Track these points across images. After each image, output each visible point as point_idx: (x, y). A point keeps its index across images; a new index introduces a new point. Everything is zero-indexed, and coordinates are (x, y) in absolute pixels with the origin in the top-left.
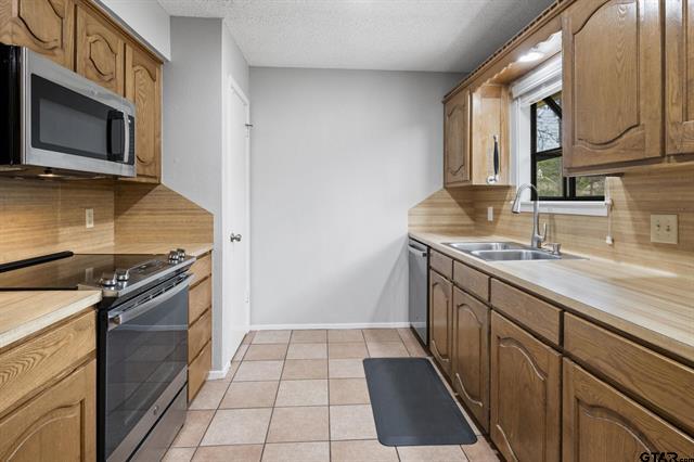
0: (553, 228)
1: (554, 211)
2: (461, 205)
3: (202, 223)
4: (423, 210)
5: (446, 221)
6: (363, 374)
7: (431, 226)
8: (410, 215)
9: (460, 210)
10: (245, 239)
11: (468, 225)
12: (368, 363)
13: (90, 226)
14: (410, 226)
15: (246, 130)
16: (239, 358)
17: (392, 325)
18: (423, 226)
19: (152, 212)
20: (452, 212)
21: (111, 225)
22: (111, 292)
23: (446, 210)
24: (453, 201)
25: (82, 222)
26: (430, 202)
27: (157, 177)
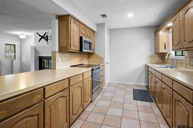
0: (177, 62)
1: (177, 58)
2: (159, 57)
3: (102, 60)
4: (149, 58)
5: (155, 61)
6: (133, 91)
7: (151, 62)
8: (146, 59)
9: (159, 58)
10: (109, 63)
11: (161, 62)
12: (134, 90)
13: (85, 60)
14: (146, 62)
15: (109, 42)
16: (108, 86)
17: (141, 84)
18: (149, 62)
19: (94, 58)
20: (157, 59)
21: (87, 60)
22: (93, 68)
23: (155, 58)
24: (157, 56)
25: (84, 59)
26: (151, 57)
27: (94, 52)
